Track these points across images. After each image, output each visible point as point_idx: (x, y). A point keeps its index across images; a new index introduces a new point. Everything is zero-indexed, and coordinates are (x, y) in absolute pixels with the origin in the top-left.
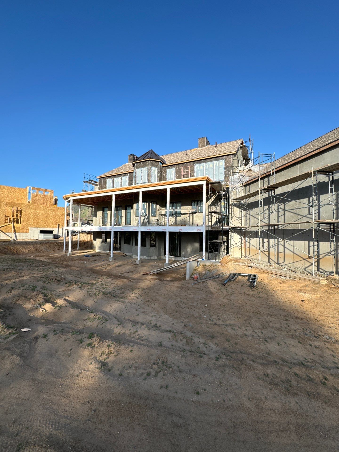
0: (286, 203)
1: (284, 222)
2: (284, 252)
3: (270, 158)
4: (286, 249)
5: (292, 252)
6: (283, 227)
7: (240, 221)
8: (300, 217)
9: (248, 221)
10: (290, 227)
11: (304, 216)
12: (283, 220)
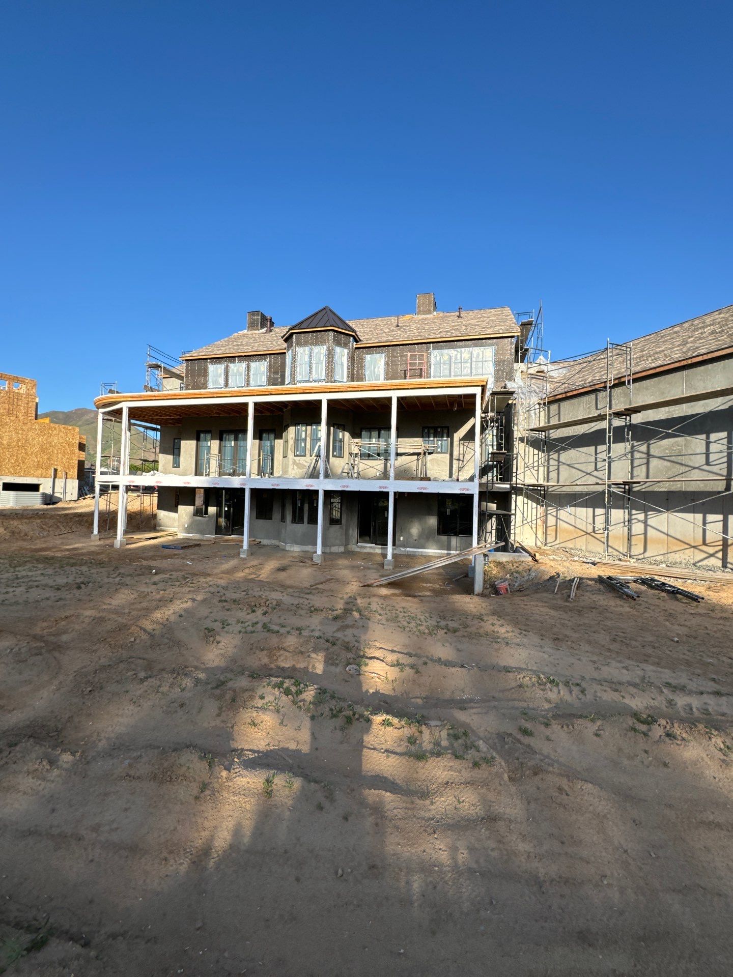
0: (651, 442)
1: (648, 477)
2: (645, 534)
4: (649, 528)
5: (664, 533)
6: (644, 487)
8: (684, 469)
9: (553, 475)
10: (662, 488)
11: (694, 468)
12: (644, 474)
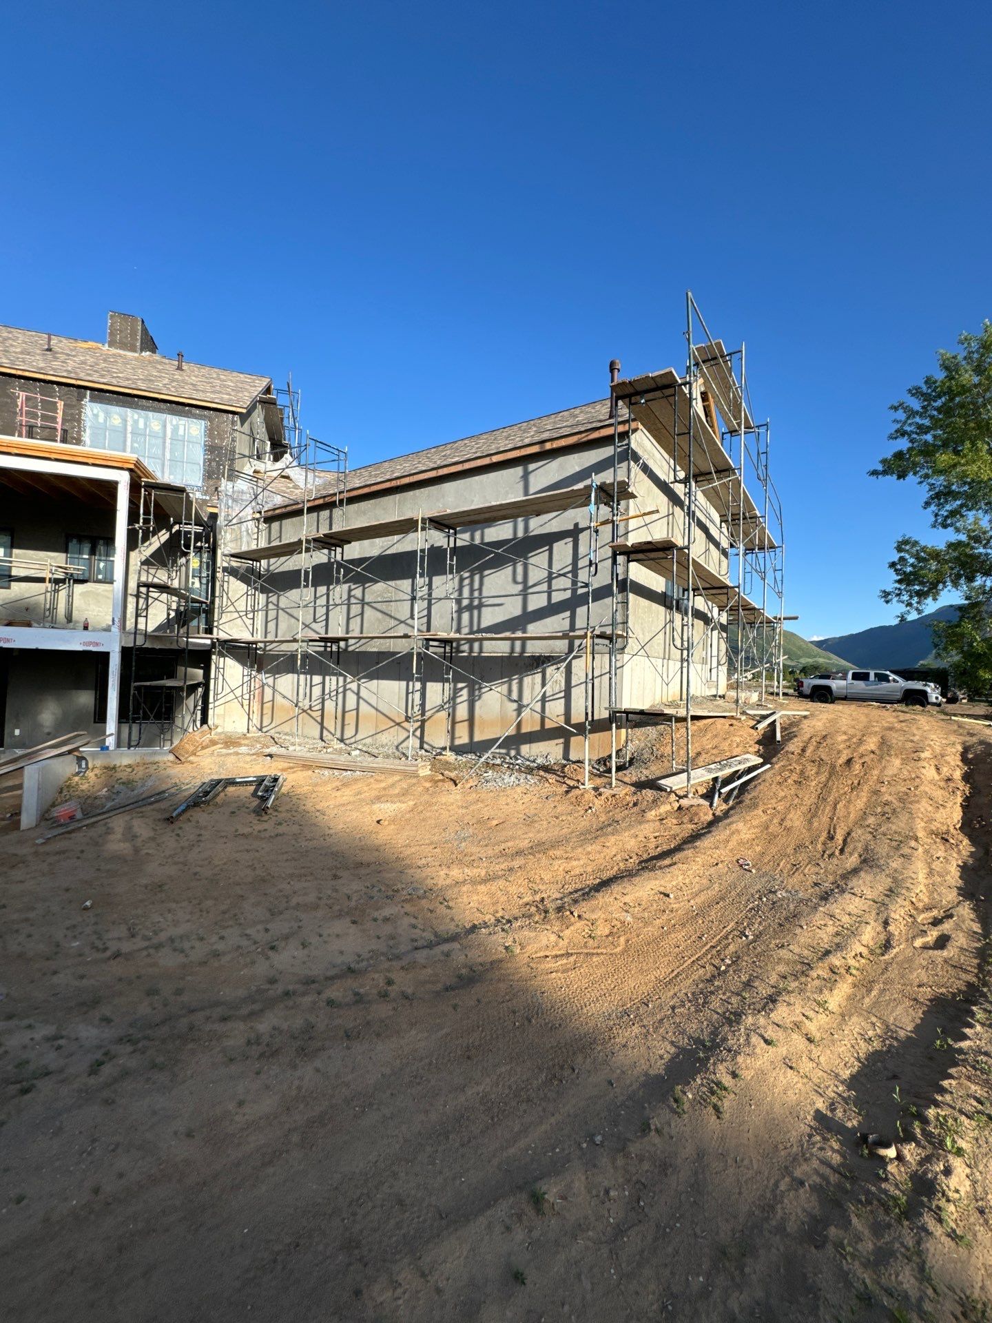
0: (367, 585)
1: (361, 633)
2: (357, 709)
3: (336, 458)
4: (361, 701)
5: (373, 707)
6: (358, 645)
7: (249, 622)
8: (393, 623)
9: (272, 626)
10: (374, 647)
11: (402, 622)
12: (358, 629)
